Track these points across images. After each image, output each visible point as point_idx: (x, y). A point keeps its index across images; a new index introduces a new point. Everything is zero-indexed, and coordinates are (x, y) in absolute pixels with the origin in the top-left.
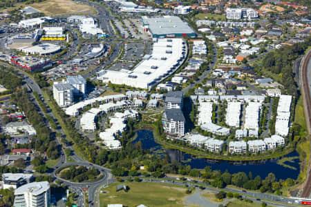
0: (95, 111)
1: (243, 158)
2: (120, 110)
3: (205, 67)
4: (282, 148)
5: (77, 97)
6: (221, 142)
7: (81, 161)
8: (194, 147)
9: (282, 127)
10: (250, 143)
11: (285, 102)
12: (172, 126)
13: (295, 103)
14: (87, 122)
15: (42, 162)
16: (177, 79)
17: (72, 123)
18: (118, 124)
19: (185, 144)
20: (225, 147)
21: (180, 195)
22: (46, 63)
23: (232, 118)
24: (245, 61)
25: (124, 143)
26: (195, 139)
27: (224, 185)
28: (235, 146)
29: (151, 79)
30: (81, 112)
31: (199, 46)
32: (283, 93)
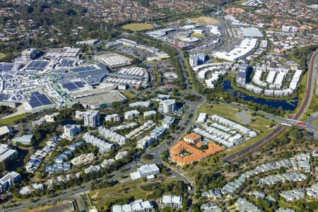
0: (206, 70)
1: (270, 98)
2: (218, 70)
3: (264, 53)
4: (291, 95)
5: (200, 63)
6: (261, 90)
7: (194, 92)
8: (248, 91)
9: (293, 85)
10: (276, 91)
11: (299, 73)
12: (240, 80)
13: (303, 74)
14: (201, 75)
15: (177, 91)
16: (248, 58)
17: (194, 74)
18: (215, 77)
19: (244, 89)
20: (263, 92)
21: (235, 112)
22: (190, 46)
23: (270, 79)
24: (284, 52)
25: (216, 86)
26: (249, 87)
27: (257, 110)
28: (268, 92)
29: (236, 57)
30: (200, 70)
31: (264, 43)
32: (299, 69)
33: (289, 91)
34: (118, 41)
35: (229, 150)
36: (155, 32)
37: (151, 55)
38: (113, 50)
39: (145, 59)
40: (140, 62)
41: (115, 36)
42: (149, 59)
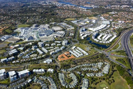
0: (84, 33)
1: (101, 44)
2: (88, 34)
3: (107, 29)
4: (109, 43)
5: (83, 31)
6: (98, 41)
7: (77, 40)
8: (94, 41)
9: (111, 40)
10: (103, 42)
12: (93, 38)
13: (117, 37)
14: (81, 35)
15: (71, 39)
16: (100, 31)
17: (79, 34)
18: (85, 36)
21: (86, 47)
23: (103, 38)
24: (115, 29)
25: (84, 38)
27: (93, 47)
28: (101, 42)
29: (96, 30)
30: (82, 33)
31: (109, 26)
32: (116, 35)
33: (109, 42)
34: (62, 23)
35: (77, 58)
36: (74, 21)
37: (69, 28)
38: (59, 26)
39: (67, 29)
40: (65, 30)
41: (61, 22)
42: (68, 29)
